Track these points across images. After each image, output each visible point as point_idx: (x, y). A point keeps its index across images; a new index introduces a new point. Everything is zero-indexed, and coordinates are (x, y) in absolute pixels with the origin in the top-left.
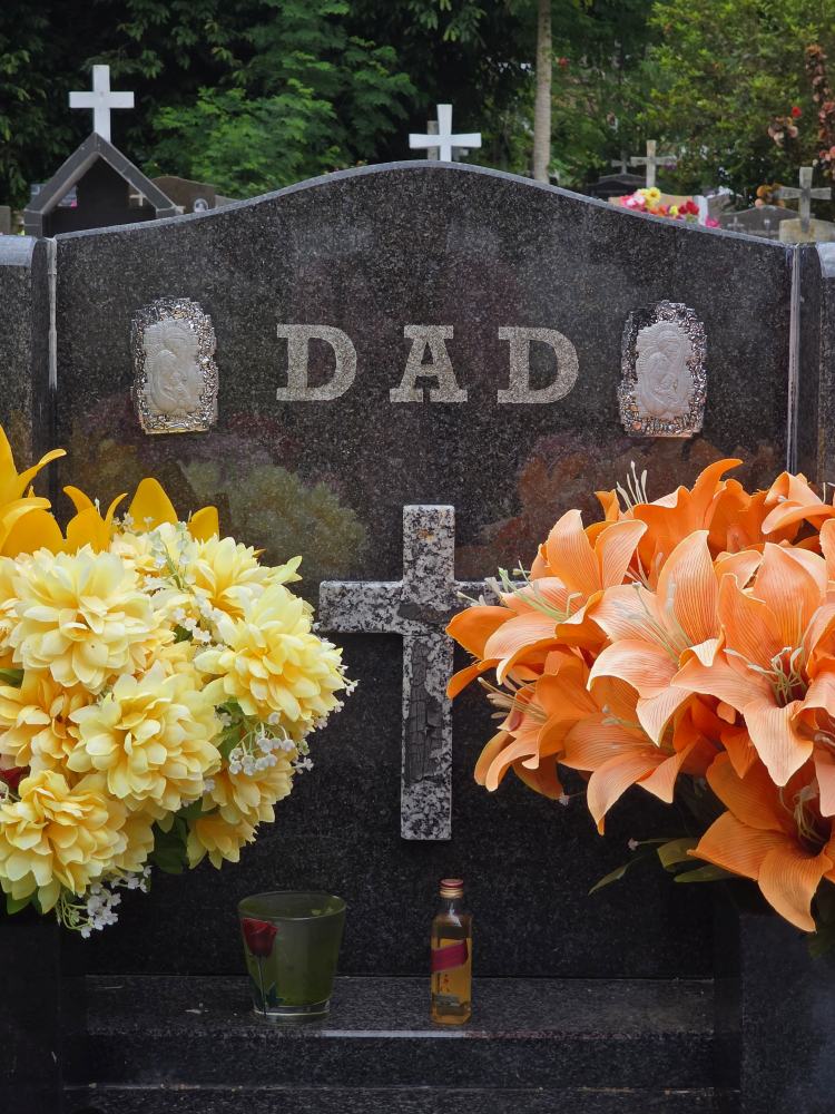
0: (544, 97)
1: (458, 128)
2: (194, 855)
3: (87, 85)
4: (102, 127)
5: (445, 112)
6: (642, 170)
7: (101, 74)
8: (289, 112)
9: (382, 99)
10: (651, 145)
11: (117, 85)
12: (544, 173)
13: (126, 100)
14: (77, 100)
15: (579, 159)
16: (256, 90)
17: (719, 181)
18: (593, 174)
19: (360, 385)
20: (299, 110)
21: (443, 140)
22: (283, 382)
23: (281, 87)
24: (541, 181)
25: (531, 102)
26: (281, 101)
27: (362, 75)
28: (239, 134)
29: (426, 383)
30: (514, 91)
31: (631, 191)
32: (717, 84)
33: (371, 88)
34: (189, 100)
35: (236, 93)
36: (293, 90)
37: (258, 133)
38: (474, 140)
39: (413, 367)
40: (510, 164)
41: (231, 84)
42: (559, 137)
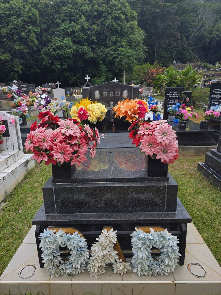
0: (124, 77)
1: (116, 80)
2: (99, 121)
3: (86, 77)
4: (88, 81)
5: (115, 78)
6: (132, 83)
7: (87, 76)
8: (103, 79)
9: (110, 77)
10: (133, 81)
11: (89, 77)
12: (124, 83)
13: (89, 78)
14: (85, 78)
15: (128, 82)
16: (100, 77)
17: (139, 84)
18: (129, 83)
19: (108, 95)
20: (103, 78)
21: (115, 81)
22: (103, 95)
23: (102, 76)
24: (124, 84)
25: (123, 77)
26: (102, 78)
27: (109, 75)
28: (98, 81)
29: (111, 95)
30: (122, 76)
31: (131, 85)
32: (138, 75)
33: (109, 76)
34: (94, 78)
35: (98, 77)
36: (103, 77)
37: (100, 81)
38: (118, 81)
39: (111, 94)
40: (122, 83)
41: (98, 76)
42: (126, 80)
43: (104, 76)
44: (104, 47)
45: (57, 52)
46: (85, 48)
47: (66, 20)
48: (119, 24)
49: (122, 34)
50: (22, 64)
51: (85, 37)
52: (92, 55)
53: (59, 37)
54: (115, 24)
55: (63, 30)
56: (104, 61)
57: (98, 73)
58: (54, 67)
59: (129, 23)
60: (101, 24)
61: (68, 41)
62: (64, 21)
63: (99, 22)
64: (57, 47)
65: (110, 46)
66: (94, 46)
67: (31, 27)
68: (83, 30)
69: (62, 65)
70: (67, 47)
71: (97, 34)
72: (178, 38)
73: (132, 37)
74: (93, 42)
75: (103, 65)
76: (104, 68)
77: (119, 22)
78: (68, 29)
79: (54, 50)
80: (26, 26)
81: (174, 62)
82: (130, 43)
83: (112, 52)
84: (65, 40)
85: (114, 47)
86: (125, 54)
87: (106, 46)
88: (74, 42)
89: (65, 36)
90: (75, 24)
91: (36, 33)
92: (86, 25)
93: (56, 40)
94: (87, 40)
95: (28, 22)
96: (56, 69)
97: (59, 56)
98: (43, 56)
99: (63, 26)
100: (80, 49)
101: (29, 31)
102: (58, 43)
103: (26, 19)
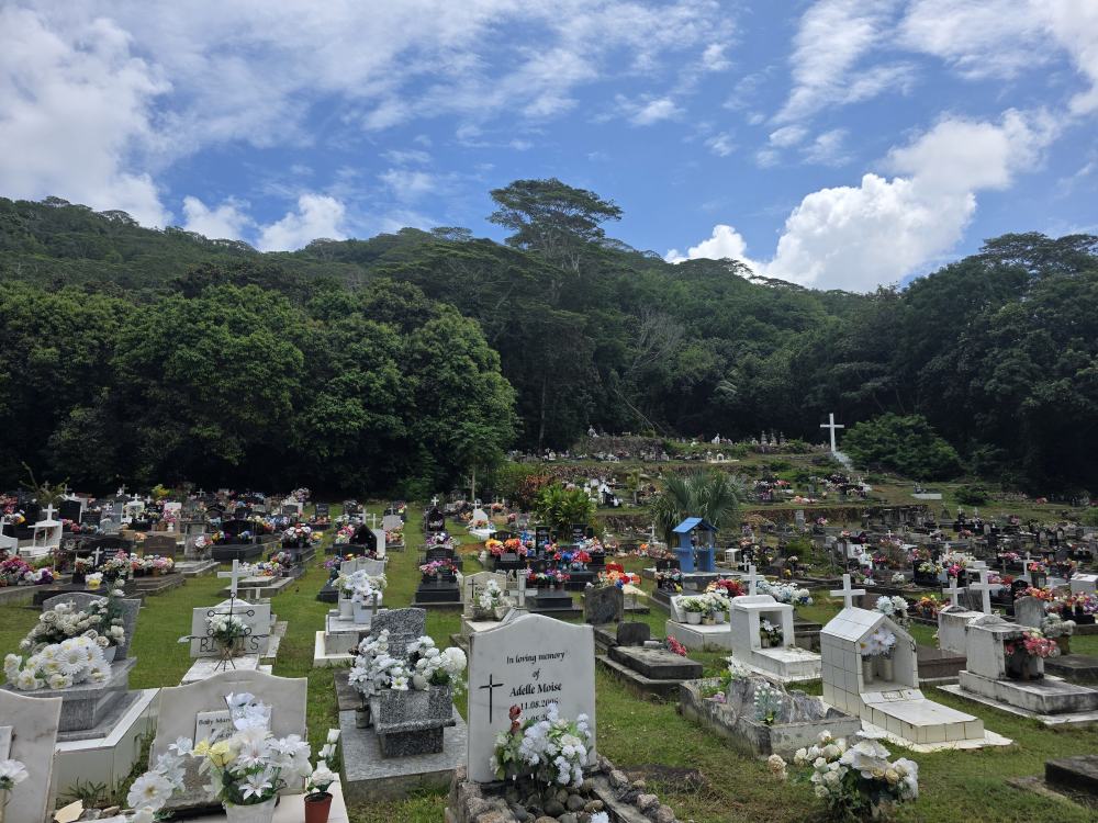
43: (430, 474)
44: (432, 416)
45: (328, 425)
46: (393, 420)
47: (354, 366)
48: (464, 378)
49: (470, 393)
50: (242, 446)
51: (393, 399)
52: (404, 432)
53: (334, 394)
54: (457, 378)
55: (345, 383)
56: (429, 442)
57: (413, 467)
58: (312, 453)
59: (484, 375)
60: (428, 374)
61: (355, 405)
62: (348, 366)
63: (424, 371)
64: (329, 415)
65: (446, 416)
66: (408, 414)
67: (285, 380)
68: (389, 385)
69: (332, 449)
70: (352, 417)
71: (417, 393)
72: (595, 382)
73: (490, 400)
74: (407, 406)
75: (426, 452)
76: (429, 458)
77: (465, 375)
78: (357, 383)
79: (321, 420)
80: (274, 378)
81: (591, 430)
82: (487, 411)
83: (449, 428)
84: (349, 402)
85: (452, 419)
86: (476, 436)
87: (436, 415)
88: (366, 406)
89: (348, 394)
90: (374, 375)
91: (291, 389)
92: (396, 375)
93: (329, 403)
94: (394, 404)
95: (281, 371)
96: (318, 457)
97: (331, 432)
98: (294, 430)
99: (347, 376)
100: (378, 420)
101: (280, 387)
102: (333, 409)
103: (279, 366)
